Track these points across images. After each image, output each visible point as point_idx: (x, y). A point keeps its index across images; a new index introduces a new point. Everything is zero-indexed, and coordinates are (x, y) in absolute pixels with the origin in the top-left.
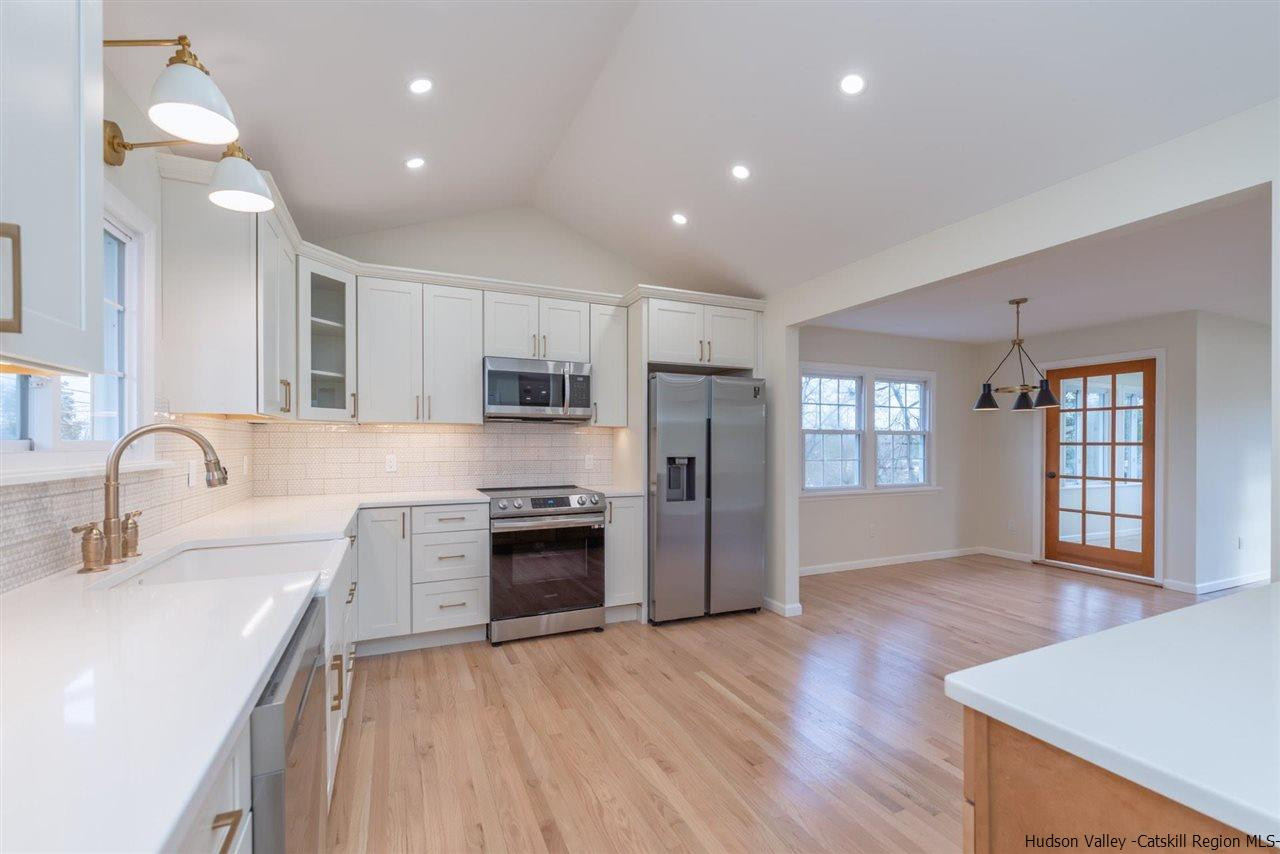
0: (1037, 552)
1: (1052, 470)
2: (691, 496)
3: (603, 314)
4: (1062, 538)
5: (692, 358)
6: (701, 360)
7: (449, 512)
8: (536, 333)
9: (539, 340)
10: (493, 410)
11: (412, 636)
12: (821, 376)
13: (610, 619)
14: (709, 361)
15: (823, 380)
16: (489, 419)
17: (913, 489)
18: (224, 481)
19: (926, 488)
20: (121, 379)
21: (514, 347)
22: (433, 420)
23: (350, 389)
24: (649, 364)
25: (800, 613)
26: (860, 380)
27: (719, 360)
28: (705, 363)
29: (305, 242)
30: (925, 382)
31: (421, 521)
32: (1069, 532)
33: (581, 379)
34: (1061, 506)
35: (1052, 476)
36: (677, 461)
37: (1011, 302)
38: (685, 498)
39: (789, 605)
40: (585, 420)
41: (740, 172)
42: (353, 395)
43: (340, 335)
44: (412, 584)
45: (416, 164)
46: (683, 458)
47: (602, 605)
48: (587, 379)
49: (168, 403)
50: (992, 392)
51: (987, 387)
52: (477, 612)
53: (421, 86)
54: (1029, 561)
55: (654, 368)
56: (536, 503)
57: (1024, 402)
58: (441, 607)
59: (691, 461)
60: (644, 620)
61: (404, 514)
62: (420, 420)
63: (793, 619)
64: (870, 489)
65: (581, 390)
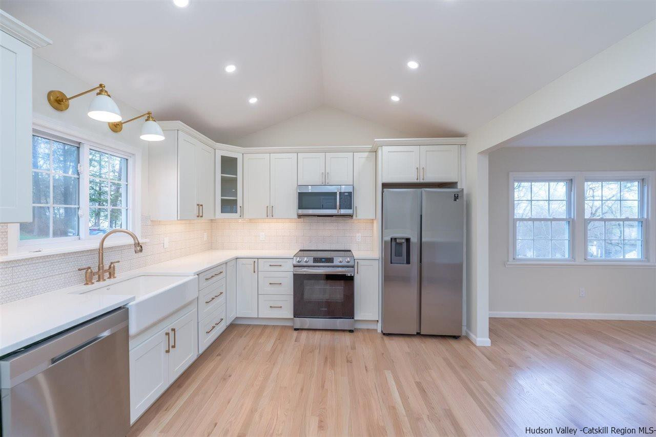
2: (408, 262)
3: (361, 158)
5: (412, 178)
6: (417, 179)
7: (274, 262)
8: (324, 172)
9: (325, 175)
10: (301, 212)
11: (258, 318)
12: (531, 181)
13: (359, 326)
14: (423, 179)
15: (533, 183)
16: (300, 216)
18: (141, 251)
20: (127, 210)
21: (312, 180)
22: (274, 217)
23: (239, 203)
24: (382, 184)
25: (489, 345)
26: (570, 182)
27: (431, 178)
28: (422, 181)
29: (217, 144)
30: (643, 180)
31: (263, 265)
33: (347, 194)
36: (398, 241)
38: (405, 262)
39: (482, 338)
40: (351, 216)
41: (413, 65)
42: (241, 207)
43: (235, 181)
44: (258, 294)
45: (253, 100)
46: (403, 239)
47: (353, 318)
48: (350, 194)
49: (150, 217)
52: (287, 312)
53: (231, 69)
55: (385, 186)
56: (316, 260)
58: (271, 307)
59: (408, 240)
60: (379, 331)
61: (254, 262)
62: (269, 217)
63: (482, 349)
64: (579, 261)
65: (347, 199)
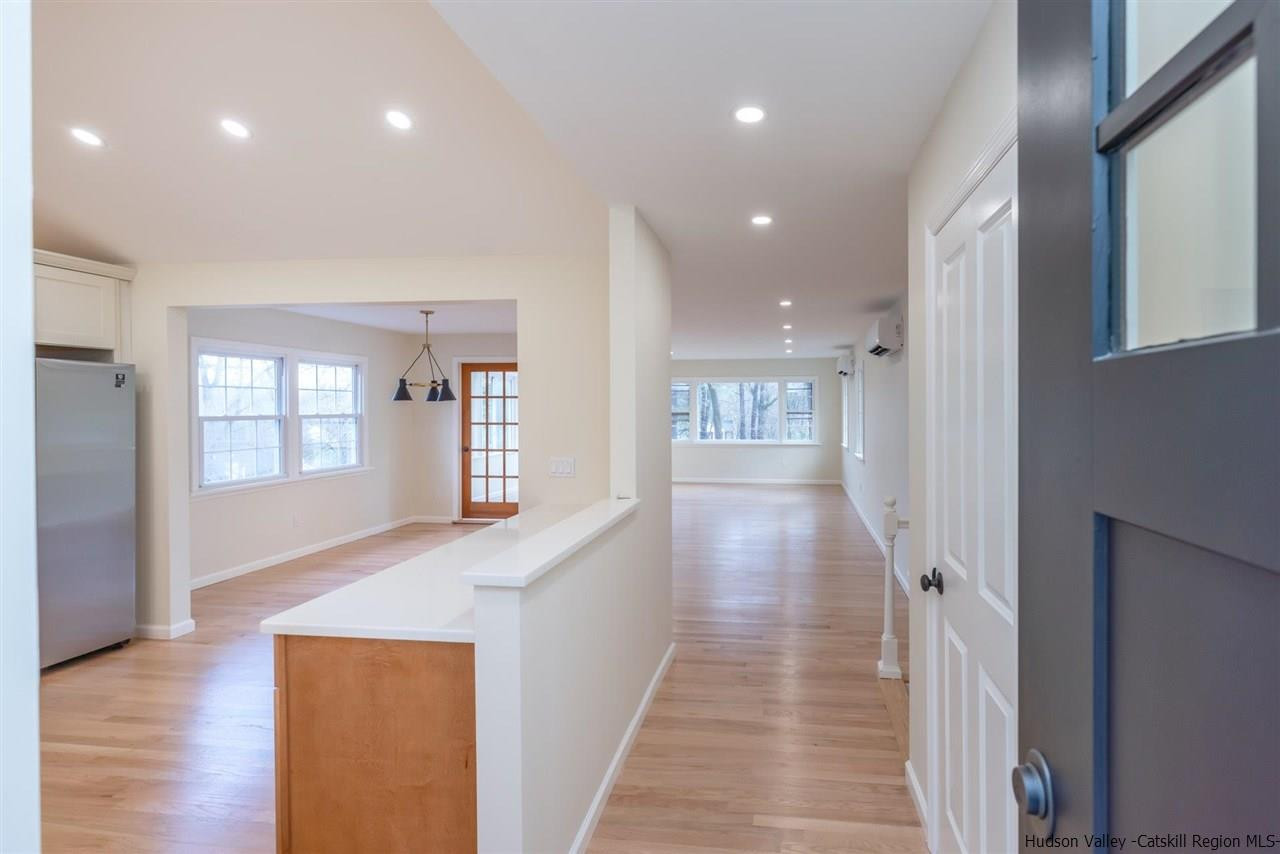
0: (456, 514)
1: (466, 445)
4: (473, 500)
12: (228, 354)
17: (346, 471)
19: (359, 469)
25: (193, 629)
26: (282, 361)
30: (357, 366)
32: (478, 496)
34: (473, 474)
35: (466, 450)
37: (422, 312)
39: (176, 622)
50: (407, 387)
51: (403, 382)
54: (450, 522)
57: (433, 396)
63: (183, 639)
64: (293, 476)
